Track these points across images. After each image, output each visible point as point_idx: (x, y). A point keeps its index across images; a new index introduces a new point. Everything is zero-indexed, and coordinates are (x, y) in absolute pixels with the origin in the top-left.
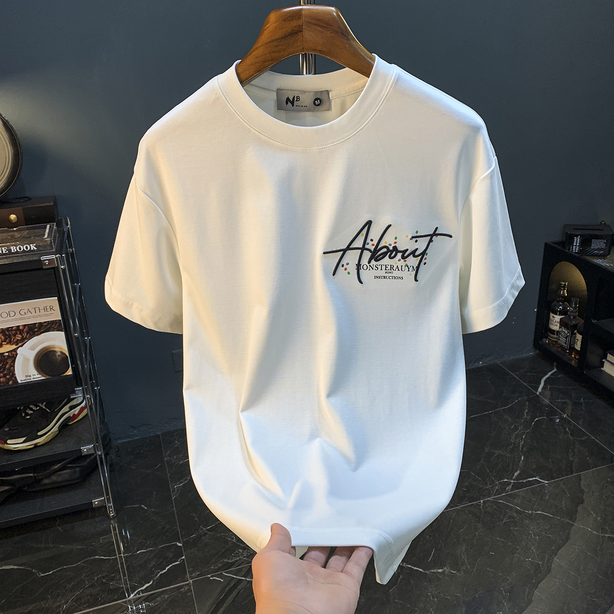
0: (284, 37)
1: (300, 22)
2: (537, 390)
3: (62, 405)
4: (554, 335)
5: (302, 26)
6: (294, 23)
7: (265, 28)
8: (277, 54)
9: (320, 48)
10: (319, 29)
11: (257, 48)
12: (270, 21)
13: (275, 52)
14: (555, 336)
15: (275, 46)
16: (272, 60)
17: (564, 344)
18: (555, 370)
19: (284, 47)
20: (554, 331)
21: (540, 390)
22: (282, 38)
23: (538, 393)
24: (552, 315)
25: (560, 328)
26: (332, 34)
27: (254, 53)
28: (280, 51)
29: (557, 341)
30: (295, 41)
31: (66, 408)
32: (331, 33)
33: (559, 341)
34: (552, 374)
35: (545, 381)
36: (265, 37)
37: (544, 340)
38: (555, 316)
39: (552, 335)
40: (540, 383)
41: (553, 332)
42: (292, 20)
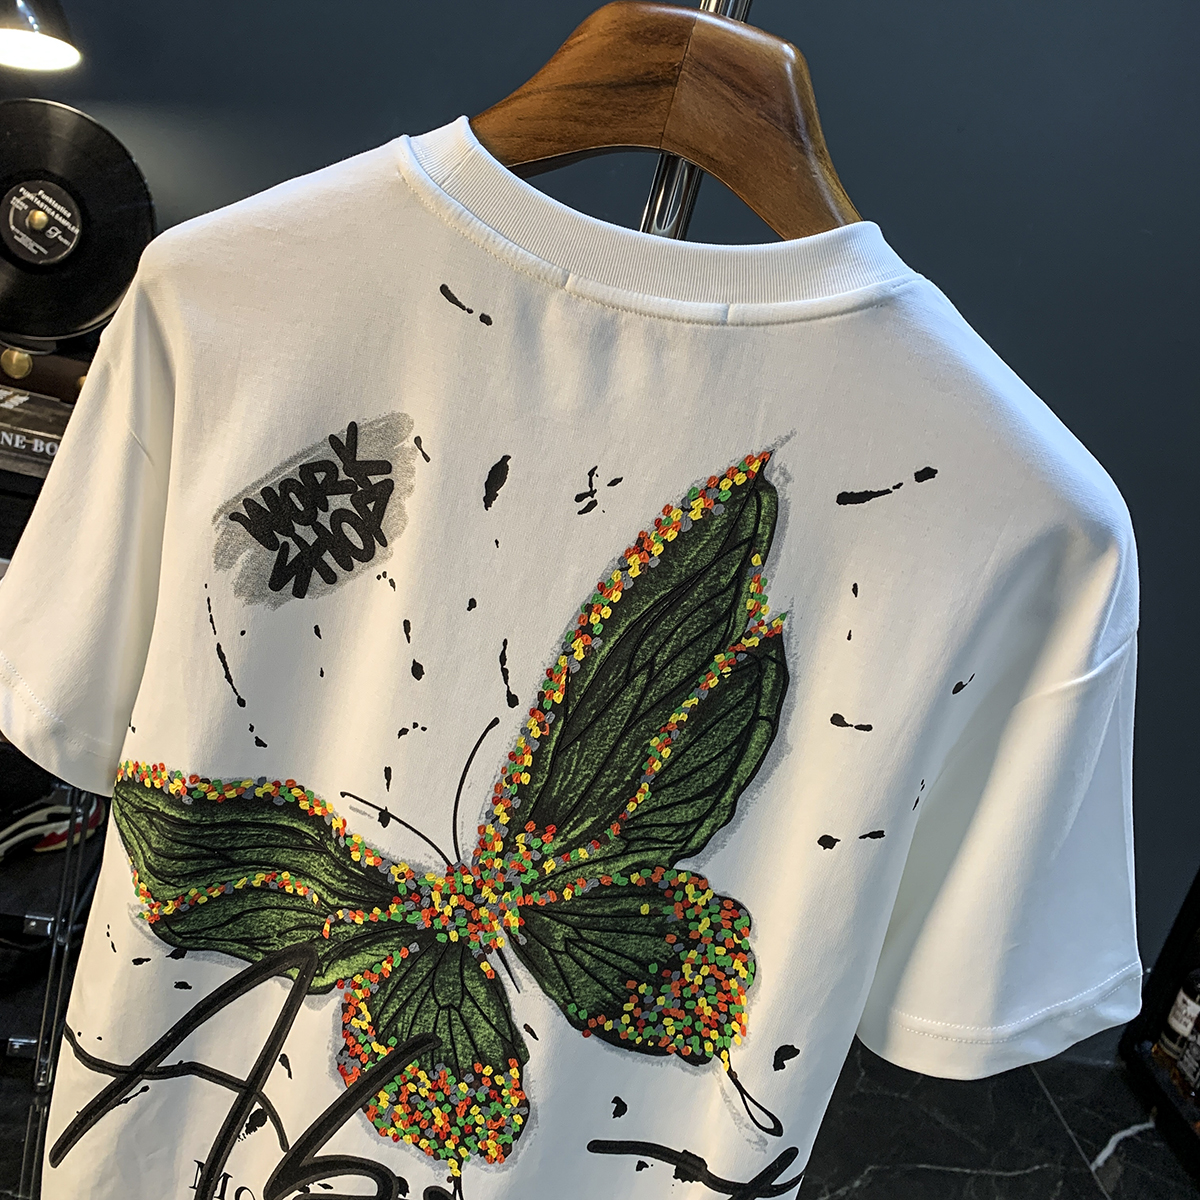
0: (617, 86)
1: (676, 56)
2: (1092, 1159)
3: (30, 806)
4: (1174, 1042)
5: (680, 69)
6: (659, 54)
7: (571, 43)
8: (581, 128)
9: (712, 149)
10: (730, 94)
11: (530, 93)
12: (593, 26)
13: (576, 119)
14: (1175, 1047)
15: (580, 104)
16: (560, 141)
17: (1189, 1075)
18: (1150, 1125)
19: (608, 114)
20: (1177, 1034)
21: (1101, 1159)
22: (610, 86)
23: (1093, 1168)
24: (1182, 996)
25: (1192, 1033)
26: (762, 121)
27: (516, 105)
28: (589, 124)
29: (1176, 1061)
30: (644, 106)
31: (40, 815)
32: (760, 115)
33: (1180, 1063)
34: (1140, 1133)
35: (1120, 1143)
36: (564, 67)
37: (1148, 1044)
38: (1189, 1001)
39: (1166, 1040)
40: (1104, 1145)
41: (1173, 1035)
42: (657, 42)
